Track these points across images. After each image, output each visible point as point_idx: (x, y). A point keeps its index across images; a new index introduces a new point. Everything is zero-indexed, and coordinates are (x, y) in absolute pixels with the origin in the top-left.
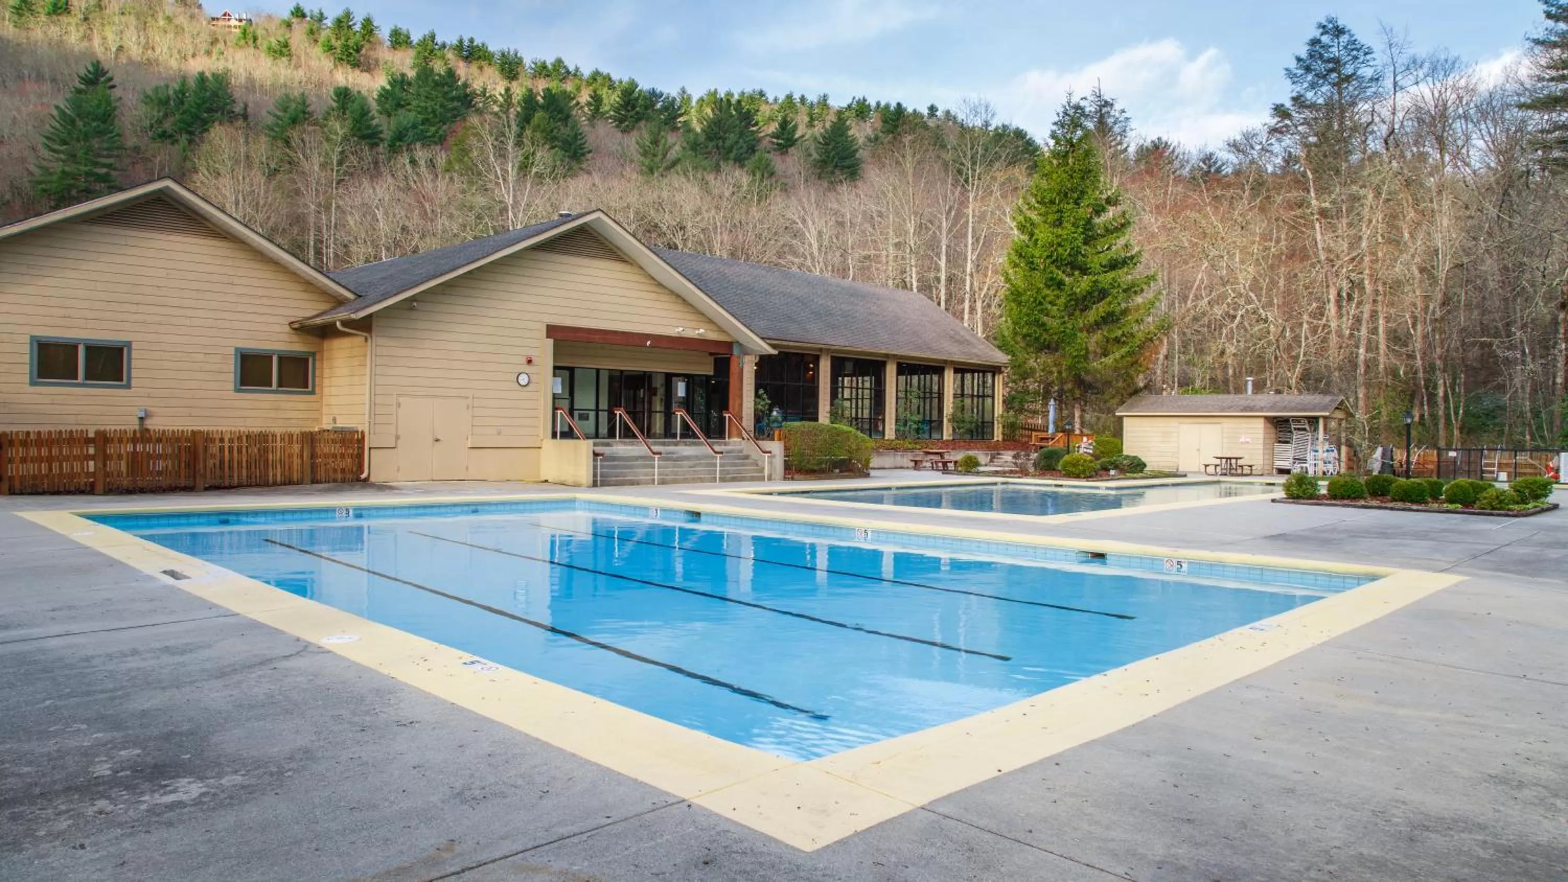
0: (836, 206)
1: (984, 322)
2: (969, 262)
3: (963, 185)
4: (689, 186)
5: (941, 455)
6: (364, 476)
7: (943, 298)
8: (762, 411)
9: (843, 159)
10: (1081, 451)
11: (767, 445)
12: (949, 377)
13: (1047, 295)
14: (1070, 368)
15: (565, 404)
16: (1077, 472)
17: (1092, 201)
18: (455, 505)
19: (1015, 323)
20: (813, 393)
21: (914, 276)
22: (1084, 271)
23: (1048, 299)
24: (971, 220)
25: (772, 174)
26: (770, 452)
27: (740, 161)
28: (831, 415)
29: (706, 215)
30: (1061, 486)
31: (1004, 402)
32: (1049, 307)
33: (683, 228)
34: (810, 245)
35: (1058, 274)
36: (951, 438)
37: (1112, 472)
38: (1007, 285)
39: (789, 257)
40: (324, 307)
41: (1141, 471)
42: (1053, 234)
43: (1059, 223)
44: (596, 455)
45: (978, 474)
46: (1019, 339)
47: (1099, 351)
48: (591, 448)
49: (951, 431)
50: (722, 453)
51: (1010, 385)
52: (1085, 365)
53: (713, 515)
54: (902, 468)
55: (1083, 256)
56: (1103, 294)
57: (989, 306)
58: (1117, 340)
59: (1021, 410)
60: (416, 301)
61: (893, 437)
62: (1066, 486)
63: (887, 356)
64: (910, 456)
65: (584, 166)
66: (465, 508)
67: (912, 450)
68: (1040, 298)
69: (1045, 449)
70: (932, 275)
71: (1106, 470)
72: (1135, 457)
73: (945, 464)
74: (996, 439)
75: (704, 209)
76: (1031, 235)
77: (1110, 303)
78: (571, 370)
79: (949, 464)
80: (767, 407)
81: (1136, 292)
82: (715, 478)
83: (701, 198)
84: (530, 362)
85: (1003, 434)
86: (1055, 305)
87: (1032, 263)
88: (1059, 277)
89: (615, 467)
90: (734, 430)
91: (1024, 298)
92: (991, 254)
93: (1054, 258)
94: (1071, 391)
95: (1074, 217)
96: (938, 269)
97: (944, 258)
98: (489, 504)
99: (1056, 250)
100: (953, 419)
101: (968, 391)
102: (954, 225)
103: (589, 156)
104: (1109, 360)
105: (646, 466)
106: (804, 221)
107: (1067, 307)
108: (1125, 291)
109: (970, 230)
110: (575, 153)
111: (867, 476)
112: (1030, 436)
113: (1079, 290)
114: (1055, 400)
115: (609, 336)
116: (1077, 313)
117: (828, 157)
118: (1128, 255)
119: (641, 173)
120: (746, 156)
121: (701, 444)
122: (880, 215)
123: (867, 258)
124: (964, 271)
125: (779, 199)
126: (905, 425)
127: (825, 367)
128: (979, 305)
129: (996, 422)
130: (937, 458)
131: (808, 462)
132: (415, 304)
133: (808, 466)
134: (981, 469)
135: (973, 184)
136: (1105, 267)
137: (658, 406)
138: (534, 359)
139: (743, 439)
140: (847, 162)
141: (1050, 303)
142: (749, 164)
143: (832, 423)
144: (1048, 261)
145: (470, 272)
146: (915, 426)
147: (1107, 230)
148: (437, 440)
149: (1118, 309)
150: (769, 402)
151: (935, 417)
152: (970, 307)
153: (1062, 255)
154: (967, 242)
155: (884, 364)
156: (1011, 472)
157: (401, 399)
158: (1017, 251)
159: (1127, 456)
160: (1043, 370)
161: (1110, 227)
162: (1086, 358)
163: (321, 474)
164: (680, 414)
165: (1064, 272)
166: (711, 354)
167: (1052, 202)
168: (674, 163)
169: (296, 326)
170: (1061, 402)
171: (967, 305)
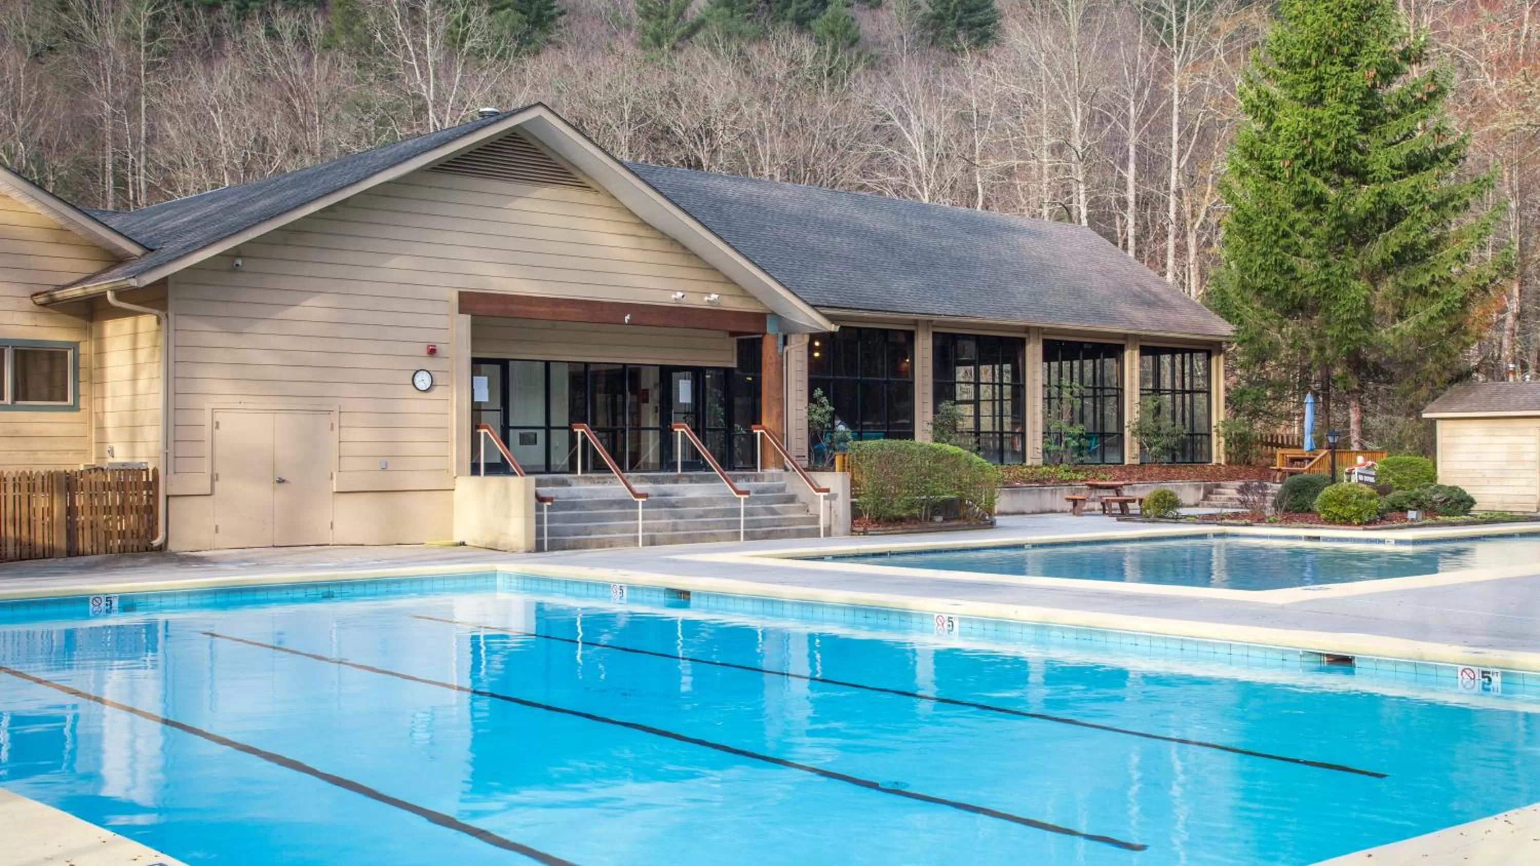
0: (955, 89)
1: (1201, 269)
2: (1174, 171)
3: (1163, 45)
4: (718, 64)
5: (1117, 489)
6: (156, 542)
7: (1131, 231)
8: (820, 424)
9: (971, 11)
10: (1354, 479)
11: (826, 479)
12: (1132, 361)
13: (1297, 221)
14: (1340, 341)
15: (493, 419)
16: (1346, 514)
17: (1376, 58)
18: (294, 587)
19: (1244, 269)
20: (906, 392)
21: (1082, 197)
22: (1361, 176)
23: (1298, 227)
24: (1176, 102)
25: (854, 42)
26: (827, 490)
27: (802, 23)
28: (935, 428)
29: (746, 111)
30: (1317, 538)
31: (1227, 399)
32: (1301, 240)
33: (709, 133)
34: (914, 155)
35: (1315, 185)
36: (1137, 461)
37: (1412, 515)
38: (1230, 206)
39: (880, 175)
40: (91, 267)
41: (1466, 512)
42: (1307, 116)
43: (1317, 100)
44: (540, 499)
45: (1177, 519)
46: (1249, 294)
47: (1390, 311)
48: (533, 488)
49: (1137, 450)
50: (747, 493)
51: (1238, 372)
52: (1365, 334)
53: (709, 595)
54: (1053, 511)
55: (1361, 152)
56: (1395, 214)
57: (1209, 244)
58: (1422, 291)
59: (1255, 414)
60: (239, 256)
61: (1040, 462)
62: (1326, 539)
63: (1027, 329)
64: (1066, 492)
65: (554, 36)
66: (311, 591)
67: (1069, 482)
68: (1284, 226)
69: (1296, 477)
70: (1113, 196)
71: (1403, 510)
72: (1453, 489)
73: (1123, 504)
74: (1214, 461)
75: (743, 100)
76: (1270, 121)
77: (1408, 229)
78: (504, 364)
79: (1130, 505)
80: (827, 417)
81: (1456, 209)
82: (738, 534)
83: (738, 83)
84: (432, 352)
85: (1227, 453)
86: (1312, 236)
87: (1270, 168)
88: (1318, 190)
89: (573, 519)
90: (771, 458)
91: (1257, 227)
92: (1212, 156)
93: (1309, 157)
94: (1343, 378)
95: (1343, 88)
96: (1122, 184)
97: (1132, 166)
98: (352, 583)
99: (1311, 143)
100: (1141, 431)
101: (1166, 383)
102: (1148, 112)
103: (561, 20)
104: (1406, 326)
105: (624, 517)
106: (903, 117)
107: (1331, 238)
108: (1435, 207)
109: (1175, 119)
110: (539, 16)
111: (991, 525)
112: (1273, 456)
113: (1353, 209)
114: (1316, 395)
115: (562, 309)
116: (1349, 248)
117: (947, 9)
118: (1442, 145)
119: (643, 46)
120: (811, 12)
121: (715, 479)
122: (1028, 100)
123: (1009, 172)
124: (1167, 187)
125: (862, 81)
126: (1059, 441)
127: (924, 349)
128: (1192, 241)
129: (1214, 434)
130: (1109, 495)
131: (890, 506)
132: (239, 262)
133: (891, 511)
134: (1183, 511)
135: (1179, 43)
136: (1399, 168)
137: (651, 419)
138: (438, 347)
139: (786, 470)
140: (978, 18)
141: (1303, 233)
142: (818, 25)
143: (936, 441)
144: (1298, 163)
145: (330, 208)
146: (1075, 443)
147: (1403, 105)
148: (281, 481)
149: (1423, 240)
150: (832, 409)
151: (1111, 427)
152: (1177, 247)
153: (1322, 151)
154: (1171, 138)
155: (1022, 343)
156: (1236, 515)
157: (218, 417)
158: (1246, 150)
159: (1441, 487)
160: (1292, 346)
161: (1409, 100)
162: (1367, 323)
163: (84, 542)
164: (681, 430)
165: (1326, 180)
166: (733, 334)
167: (1305, 64)
168: (695, 28)
169: (41, 299)
170: (1327, 398)
171: (1171, 243)
